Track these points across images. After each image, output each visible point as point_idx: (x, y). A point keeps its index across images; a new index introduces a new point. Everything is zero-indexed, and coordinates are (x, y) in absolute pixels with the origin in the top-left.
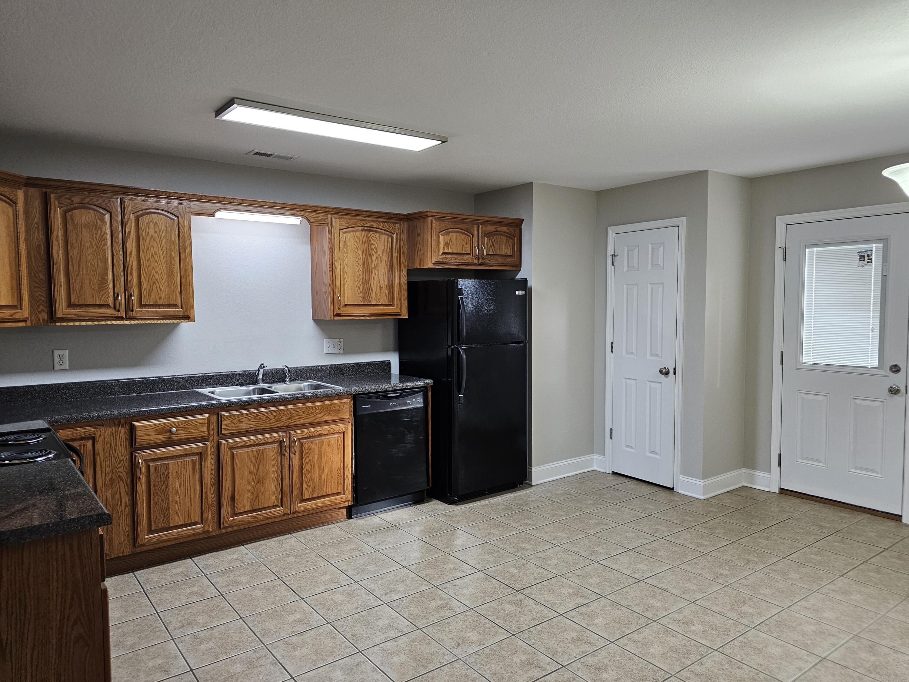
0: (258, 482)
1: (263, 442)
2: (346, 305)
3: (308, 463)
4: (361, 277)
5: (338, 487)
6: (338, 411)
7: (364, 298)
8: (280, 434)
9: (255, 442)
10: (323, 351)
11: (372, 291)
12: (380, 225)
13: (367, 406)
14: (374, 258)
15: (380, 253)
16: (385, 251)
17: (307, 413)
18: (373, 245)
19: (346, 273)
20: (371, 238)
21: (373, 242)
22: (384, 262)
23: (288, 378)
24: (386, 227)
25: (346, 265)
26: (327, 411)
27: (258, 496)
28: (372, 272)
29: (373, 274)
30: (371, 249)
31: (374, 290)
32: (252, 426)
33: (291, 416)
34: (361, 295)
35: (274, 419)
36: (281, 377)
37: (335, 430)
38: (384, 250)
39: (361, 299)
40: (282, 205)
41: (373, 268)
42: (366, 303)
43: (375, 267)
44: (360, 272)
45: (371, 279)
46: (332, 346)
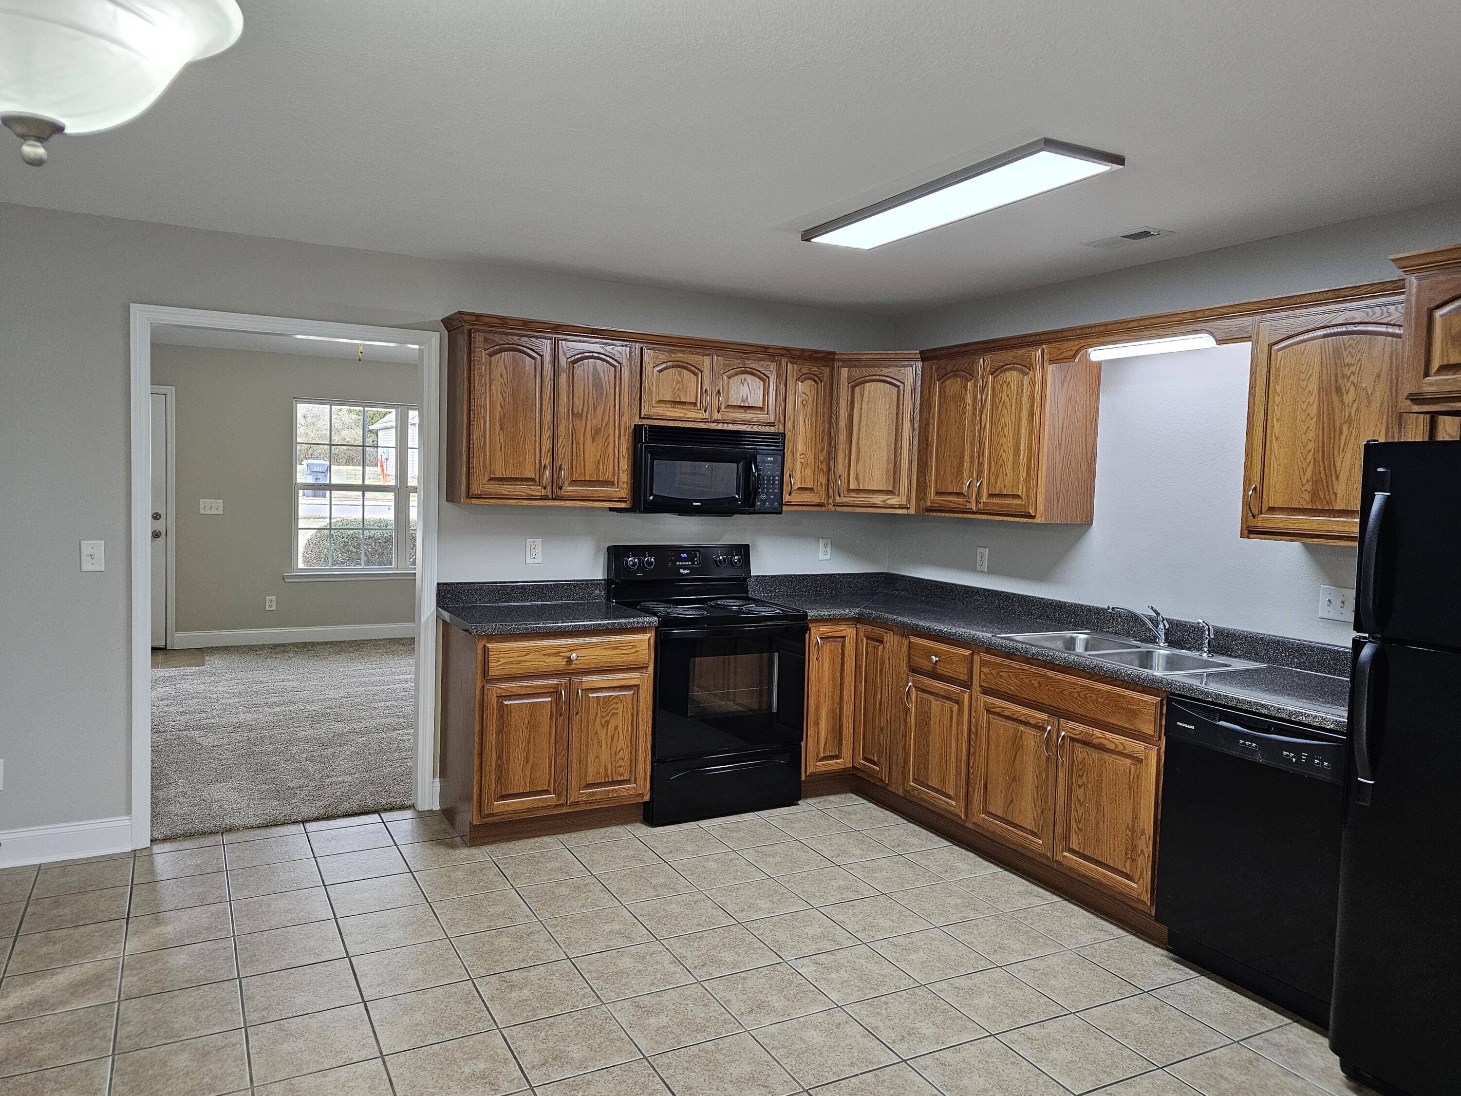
1: (1022, 718)
2: (1272, 509)
3: (1080, 787)
4: (1311, 446)
6: (1133, 714)
7: (1314, 494)
8: (1044, 716)
9: (1013, 715)
10: (1317, 612)
11: (1337, 477)
12: (1374, 313)
13: (1186, 726)
14: (1349, 398)
15: (1367, 383)
16: (1383, 376)
17: (1083, 697)
18: (1349, 365)
19: (1277, 439)
20: (1345, 350)
21: (1348, 360)
22: (1376, 405)
23: (1206, 645)
24: (1390, 315)
25: (1278, 420)
27: (1012, 801)
28: (1341, 433)
29: (1343, 437)
30: (1343, 376)
31: (1343, 477)
33: (1061, 692)
34: (1308, 487)
37: (1125, 749)
38: (1378, 376)
39: (1307, 497)
41: (1345, 422)
42: (1320, 507)
43: (1349, 421)
44: (1311, 435)
45: (1336, 448)
46: (1337, 603)
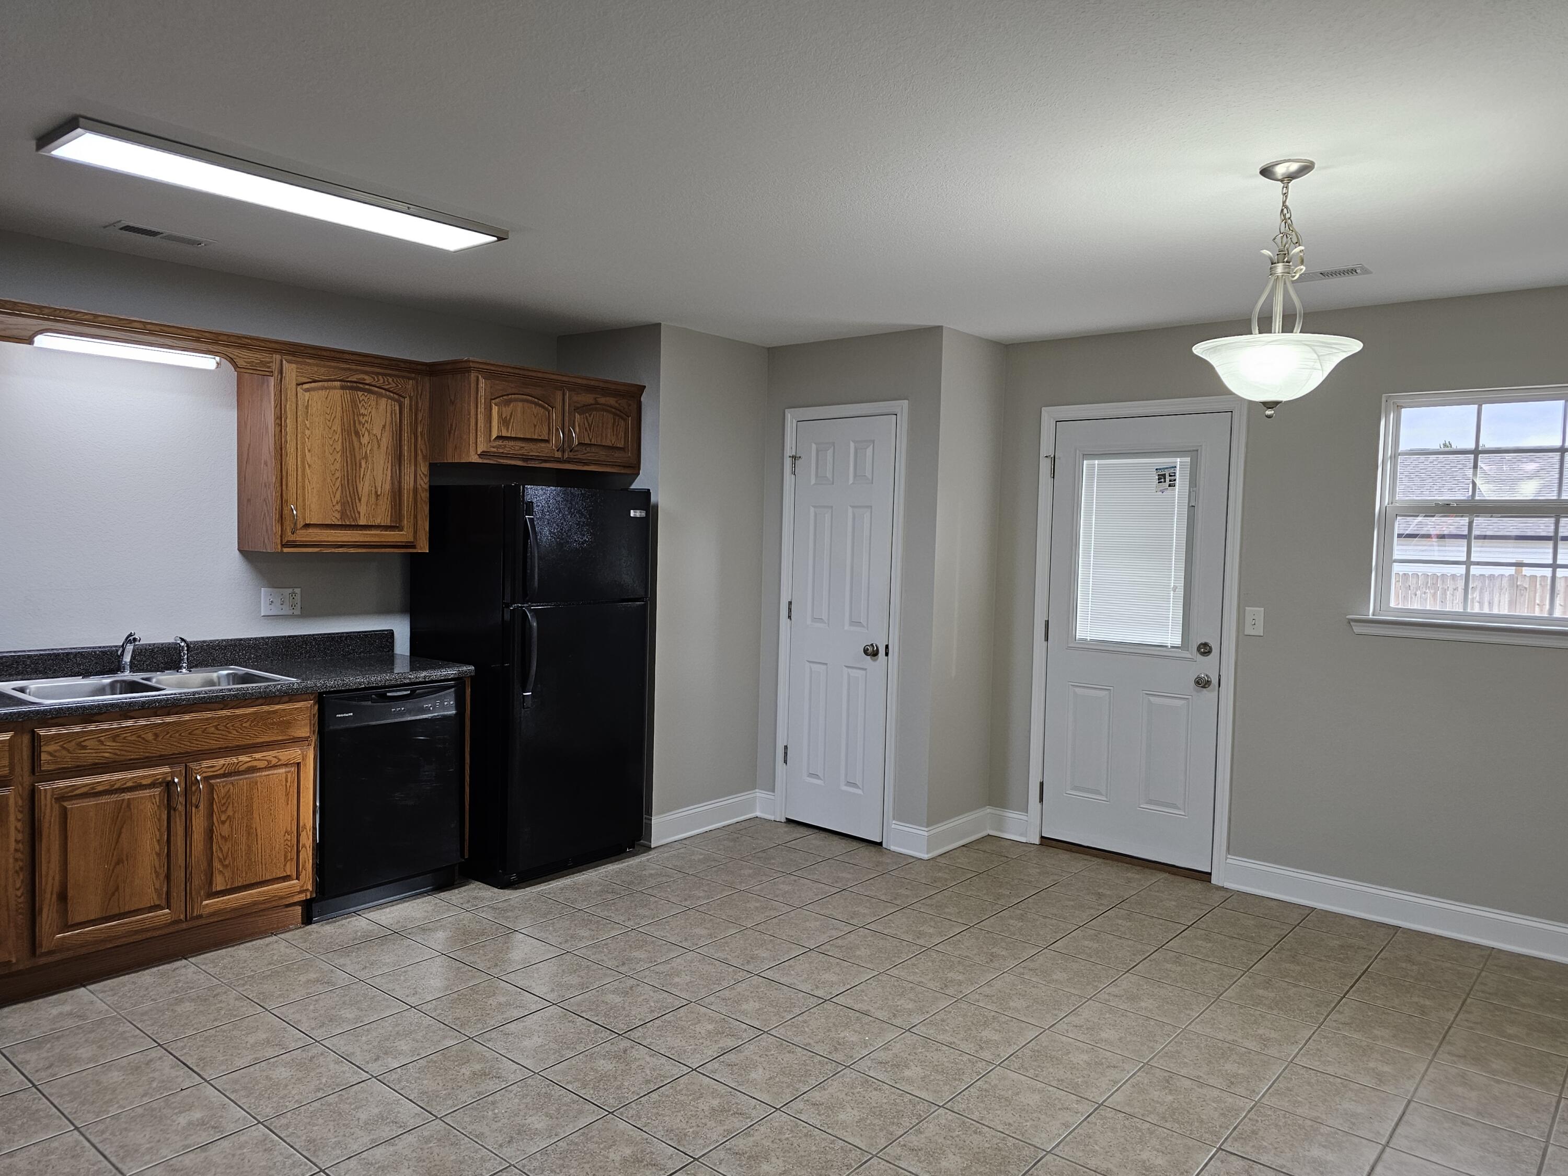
0: (118, 863)
1: (130, 784)
2: (307, 526)
3: (223, 823)
4: (338, 474)
5: (285, 865)
6: (287, 724)
7: (343, 513)
9: (113, 785)
10: (260, 611)
11: (360, 500)
12: (379, 380)
13: (345, 715)
14: (365, 440)
15: (377, 431)
16: (387, 428)
17: (223, 728)
18: (364, 415)
19: (309, 466)
20: (360, 402)
21: (362, 411)
22: (384, 448)
23: (186, 661)
24: (389, 384)
25: (309, 451)
26: (265, 724)
27: (117, 889)
28: (360, 466)
29: (362, 470)
30: (360, 423)
31: (364, 500)
32: (107, 755)
33: (190, 734)
34: (338, 507)
35: (155, 739)
36: (172, 659)
37: (280, 760)
38: (384, 427)
39: (338, 516)
40: (180, 331)
41: (363, 458)
42: (348, 523)
43: (366, 457)
44: (338, 466)
45: (358, 478)
46: (278, 602)
